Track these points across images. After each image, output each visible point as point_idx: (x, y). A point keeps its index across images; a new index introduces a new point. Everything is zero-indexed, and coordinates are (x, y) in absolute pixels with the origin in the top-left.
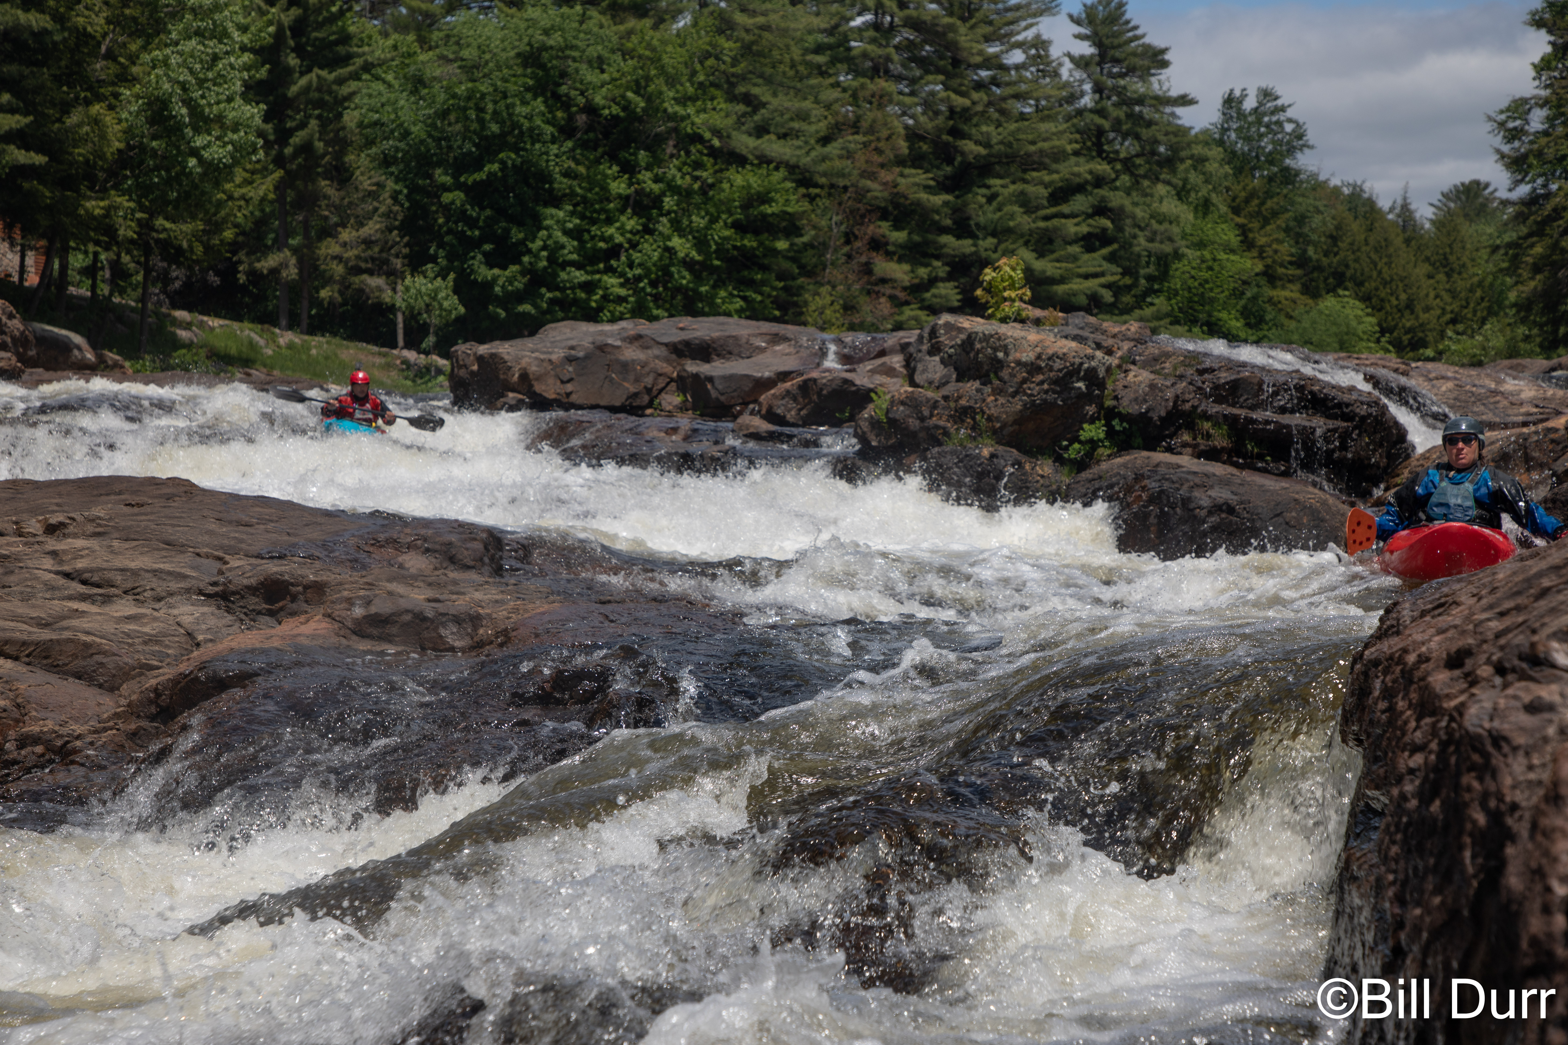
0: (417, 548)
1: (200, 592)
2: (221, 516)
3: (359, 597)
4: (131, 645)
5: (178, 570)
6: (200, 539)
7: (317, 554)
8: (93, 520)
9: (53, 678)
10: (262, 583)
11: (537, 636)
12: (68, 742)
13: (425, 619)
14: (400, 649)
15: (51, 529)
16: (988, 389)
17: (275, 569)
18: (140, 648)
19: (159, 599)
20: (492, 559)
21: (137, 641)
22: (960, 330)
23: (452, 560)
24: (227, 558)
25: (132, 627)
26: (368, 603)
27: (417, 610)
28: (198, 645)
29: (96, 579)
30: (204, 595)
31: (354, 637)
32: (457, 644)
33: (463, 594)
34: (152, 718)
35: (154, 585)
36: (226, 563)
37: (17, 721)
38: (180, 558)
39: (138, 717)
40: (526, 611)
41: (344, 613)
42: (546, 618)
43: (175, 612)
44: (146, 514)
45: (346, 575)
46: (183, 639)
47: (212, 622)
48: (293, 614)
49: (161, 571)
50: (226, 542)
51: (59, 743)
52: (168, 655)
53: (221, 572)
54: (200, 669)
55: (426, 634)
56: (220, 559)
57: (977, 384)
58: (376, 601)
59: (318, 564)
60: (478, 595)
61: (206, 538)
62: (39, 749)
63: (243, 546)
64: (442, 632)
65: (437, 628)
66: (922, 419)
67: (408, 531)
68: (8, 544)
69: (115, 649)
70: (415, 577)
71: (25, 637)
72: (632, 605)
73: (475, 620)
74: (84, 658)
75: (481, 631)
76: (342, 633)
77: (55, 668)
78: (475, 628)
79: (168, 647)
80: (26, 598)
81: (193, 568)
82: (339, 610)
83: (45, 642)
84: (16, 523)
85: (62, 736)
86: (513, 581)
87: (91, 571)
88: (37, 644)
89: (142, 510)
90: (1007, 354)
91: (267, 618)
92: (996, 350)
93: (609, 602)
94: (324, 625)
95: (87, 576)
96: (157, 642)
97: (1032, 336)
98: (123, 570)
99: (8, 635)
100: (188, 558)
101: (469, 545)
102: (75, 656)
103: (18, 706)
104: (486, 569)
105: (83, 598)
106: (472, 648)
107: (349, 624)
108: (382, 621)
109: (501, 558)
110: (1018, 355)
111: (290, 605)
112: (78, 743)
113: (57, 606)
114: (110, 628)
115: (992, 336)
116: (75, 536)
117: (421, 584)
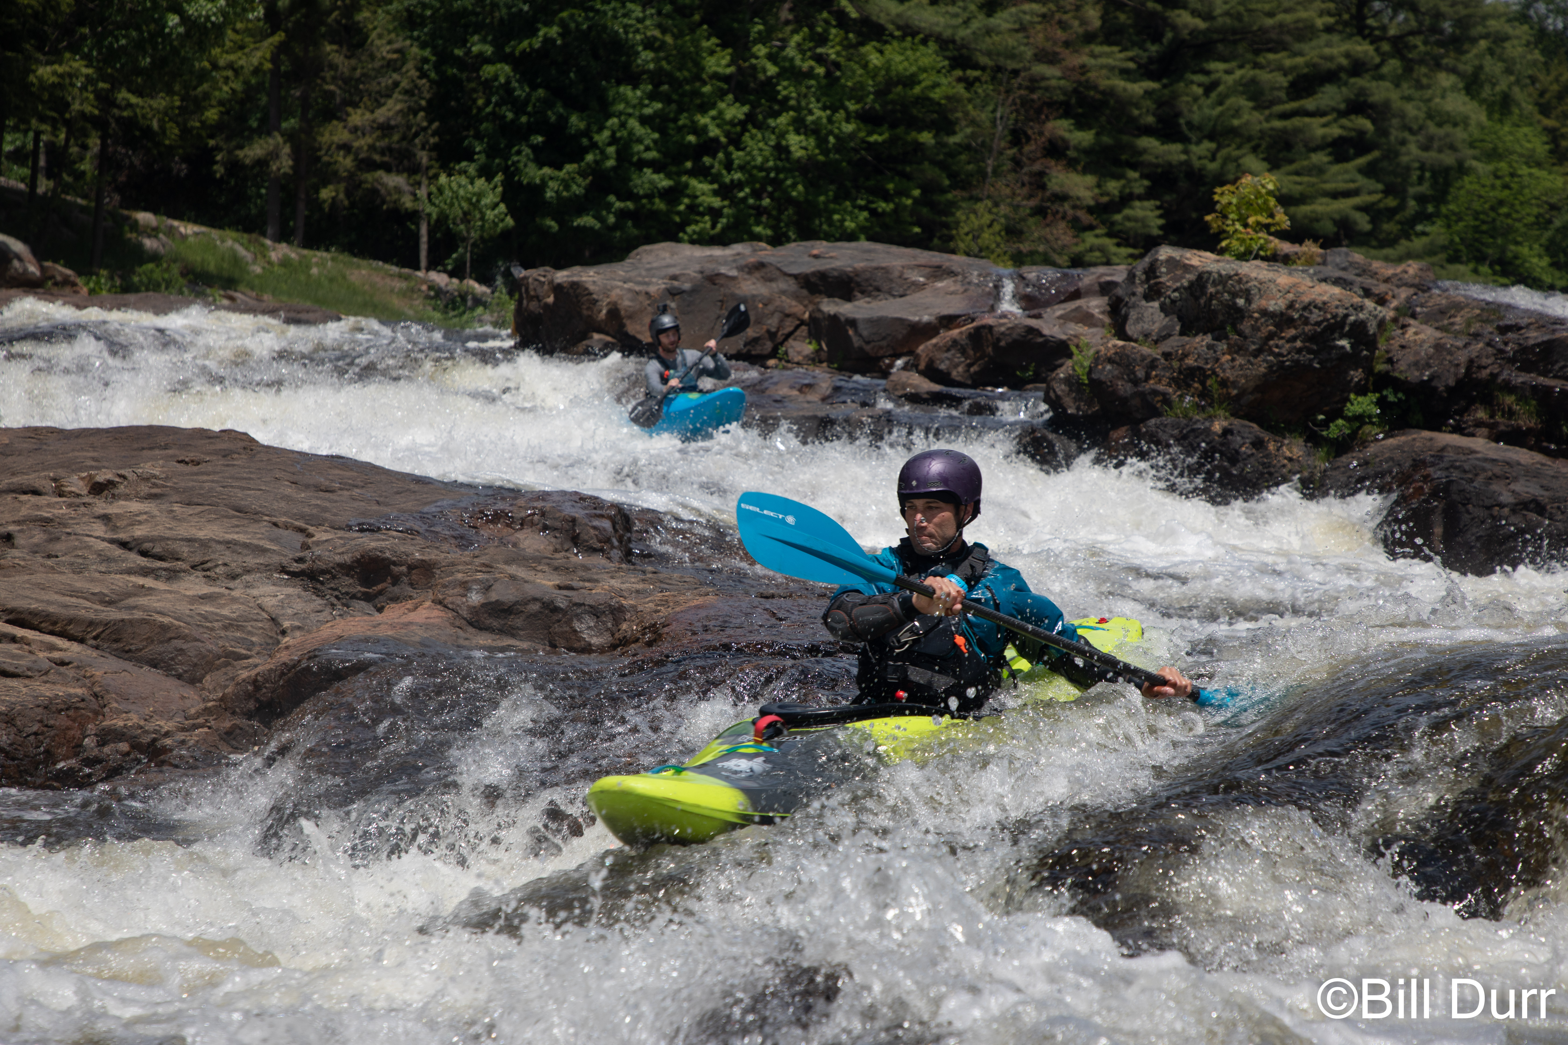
0: (532, 524)
1: (283, 570)
2: (295, 478)
3: (476, 581)
4: (212, 629)
5: (255, 542)
6: (276, 505)
7: (416, 528)
8: (147, 479)
9: (128, 665)
10: (358, 561)
11: (694, 633)
12: (154, 740)
13: (556, 610)
14: (525, 645)
15: (98, 489)
16: (1223, 346)
17: (373, 544)
18: (223, 633)
19: (234, 577)
20: (620, 541)
21: (216, 624)
22: (1187, 268)
23: (575, 540)
24: (311, 529)
25: (207, 608)
26: (487, 588)
27: (546, 598)
28: (284, 633)
29: (158, 550)
30: (287, 573)
31: (471, 630)
32: (595, 641)
33: (597, 581)
34: (249, 716)
35: (227, 560)
36: (310, 536)
37: (96, 713)
38: (253, 528)
39: (234, 713)
40: (677, 603)
41: (459, 600)
42: (703, 613)
43: (255, 592)
44: (208, 474)
45: (456, 555)
46: (267, 625)
47: (299, 606)
48: (395, 599)
49: (236, 543)
50: (306, 510)
51: (146, 739)
52: (253, 644)
53: (305, 547)
54: (310, 658)
55: (556, 628)
56: (301, 530)
57: (1208, 339)
58: (497, 586)
59: (419, 540)
60: (615, 583)
61: (283, 504)
62: (124, 747)
63: (327, 515)
64: (577, 625)
65: (570, 621)
66: (1136, 382)
67: (521, 502)
68: (49, 505)
69: (195, 633)
70: (538, 560)
71: (92, 616)
72: (801, 601)
73: (617, 612)
74: (162, 642)
75: (624, 626)
76: (457, 623)
77: (126, 654)
78: (617, 622)
79: (250, 633)
80: (79, 570)
81: (271, 540)
82: (452, 596)
83: (115, 622)
84: (55, 480)
85: (147, 732)
86: (650, 568)
87: (152, 540)
88: (107, 624)
89: (202, 467)
90: (1249, 301)
91: (363, 603)
92: (1234, 295)
93: (773, 596)
94: (436, 613)
95: (147, 546)
96: (239, 628)
97: (1283, 278)
98: (189, 540)
99: (72, 612)
100: (263, 528)
101: (596, 523)
102: (150, 640)
103: (96, 695)
104: (616, 554)
105: (145, 572)
106: (613, 647)
107: (465, 613)
108: (503, 611)
109: (629, 540)
110: (1263, 303)
111: (391, 589)
112: (168, 742)
113: (121, 581)
114: (184, 608)
115: (1230, 277)
116: (127, 497)
117: (546, 568)
